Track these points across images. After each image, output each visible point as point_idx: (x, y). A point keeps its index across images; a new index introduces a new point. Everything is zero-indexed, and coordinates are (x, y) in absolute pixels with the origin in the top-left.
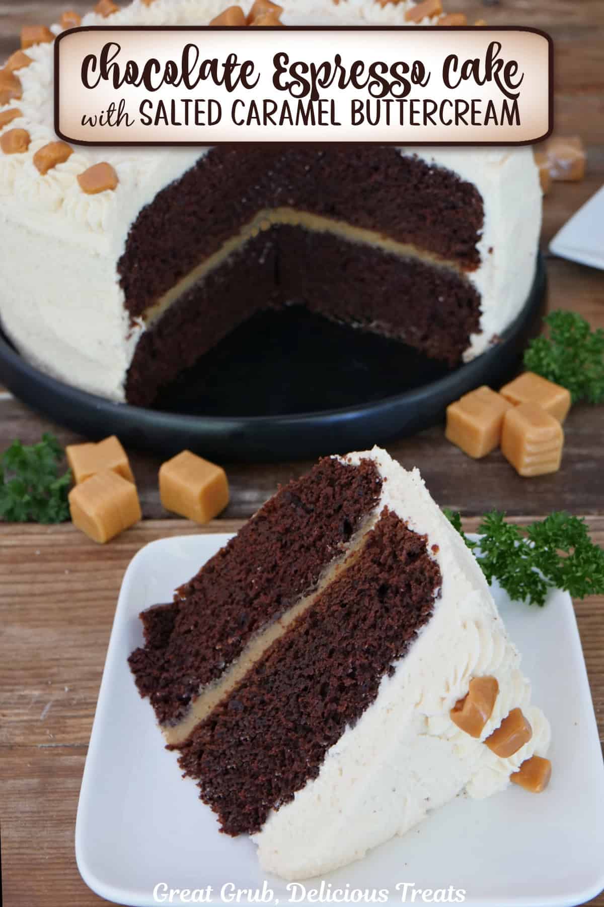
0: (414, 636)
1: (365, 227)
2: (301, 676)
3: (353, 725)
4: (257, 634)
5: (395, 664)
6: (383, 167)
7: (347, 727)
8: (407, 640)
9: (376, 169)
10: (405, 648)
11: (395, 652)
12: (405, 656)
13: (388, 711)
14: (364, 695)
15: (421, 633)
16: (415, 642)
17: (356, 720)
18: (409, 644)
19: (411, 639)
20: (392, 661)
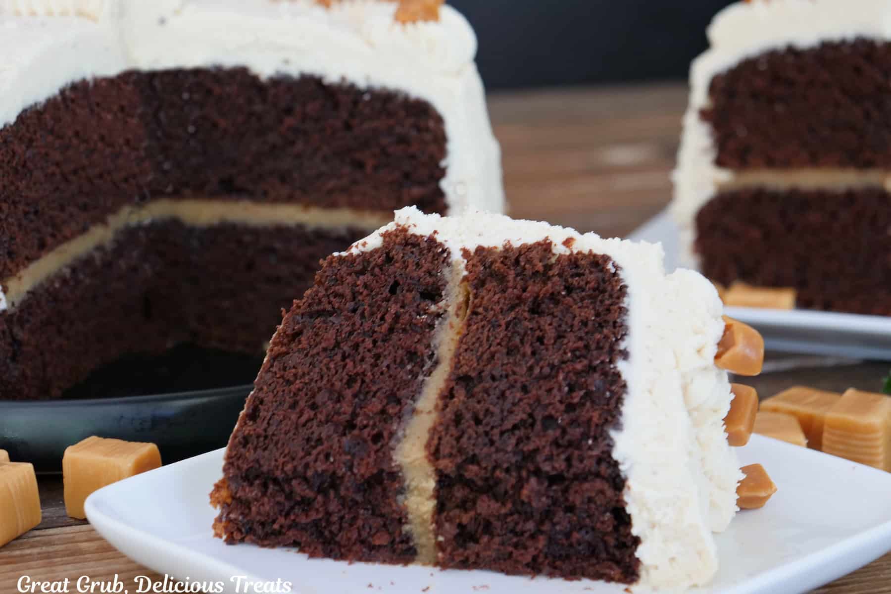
0: (623, 311)
1: (276, 200)
2: (502, 433)
3: (618, 426)
4: (399, 441)
5: (622, 345)
6: (298, 108)
7: (613, 434)
8: (618, 318)
9: (289, 111)
10: (622, 325)
11: (612, 336)
12: (628, 332)
13: (650, 392)
14: (608, 394)
15: (628, 305)
16: (628, 315)
17: (618, 420)
18: (624, 320)
19: (622, 315)
20: (618, 345)
